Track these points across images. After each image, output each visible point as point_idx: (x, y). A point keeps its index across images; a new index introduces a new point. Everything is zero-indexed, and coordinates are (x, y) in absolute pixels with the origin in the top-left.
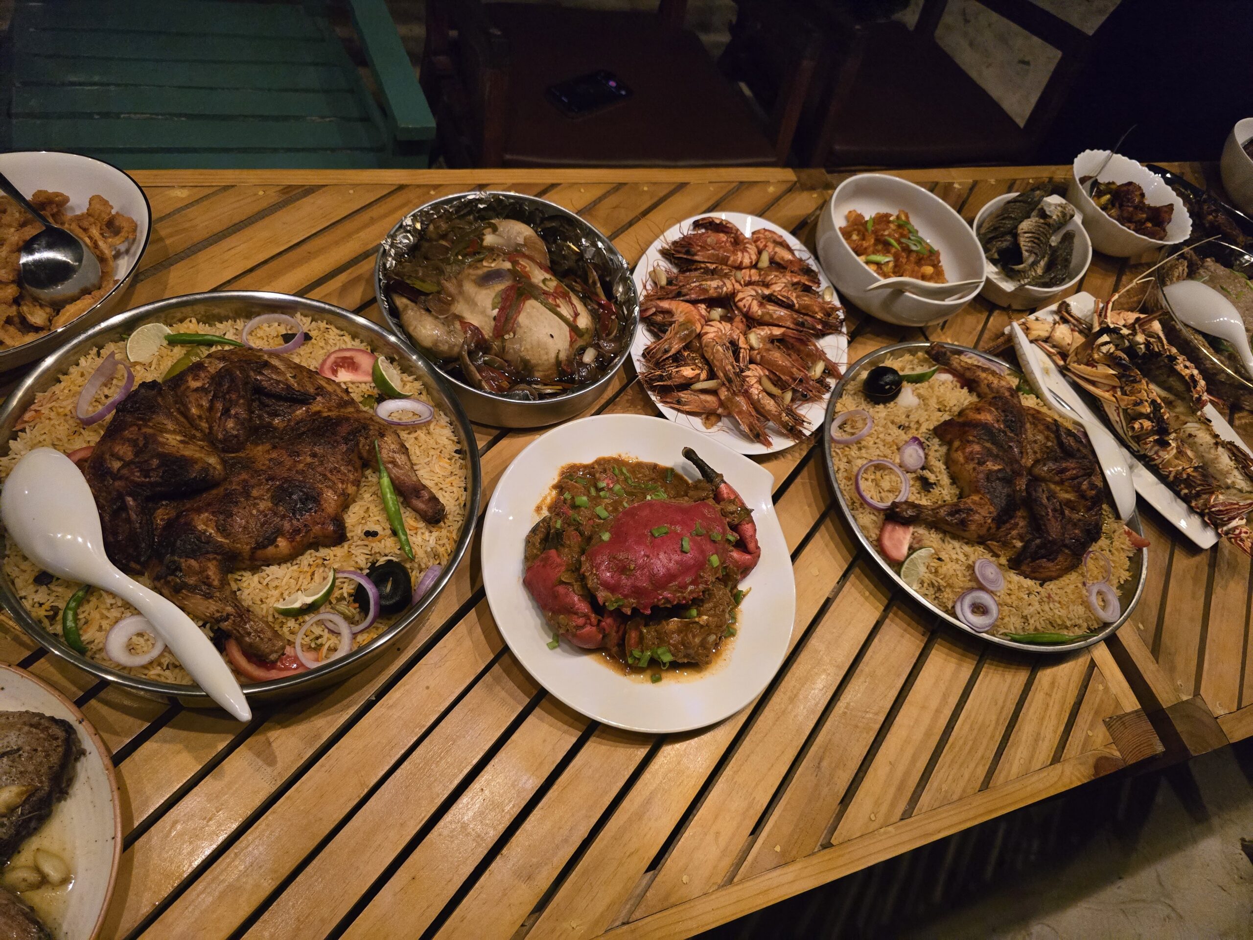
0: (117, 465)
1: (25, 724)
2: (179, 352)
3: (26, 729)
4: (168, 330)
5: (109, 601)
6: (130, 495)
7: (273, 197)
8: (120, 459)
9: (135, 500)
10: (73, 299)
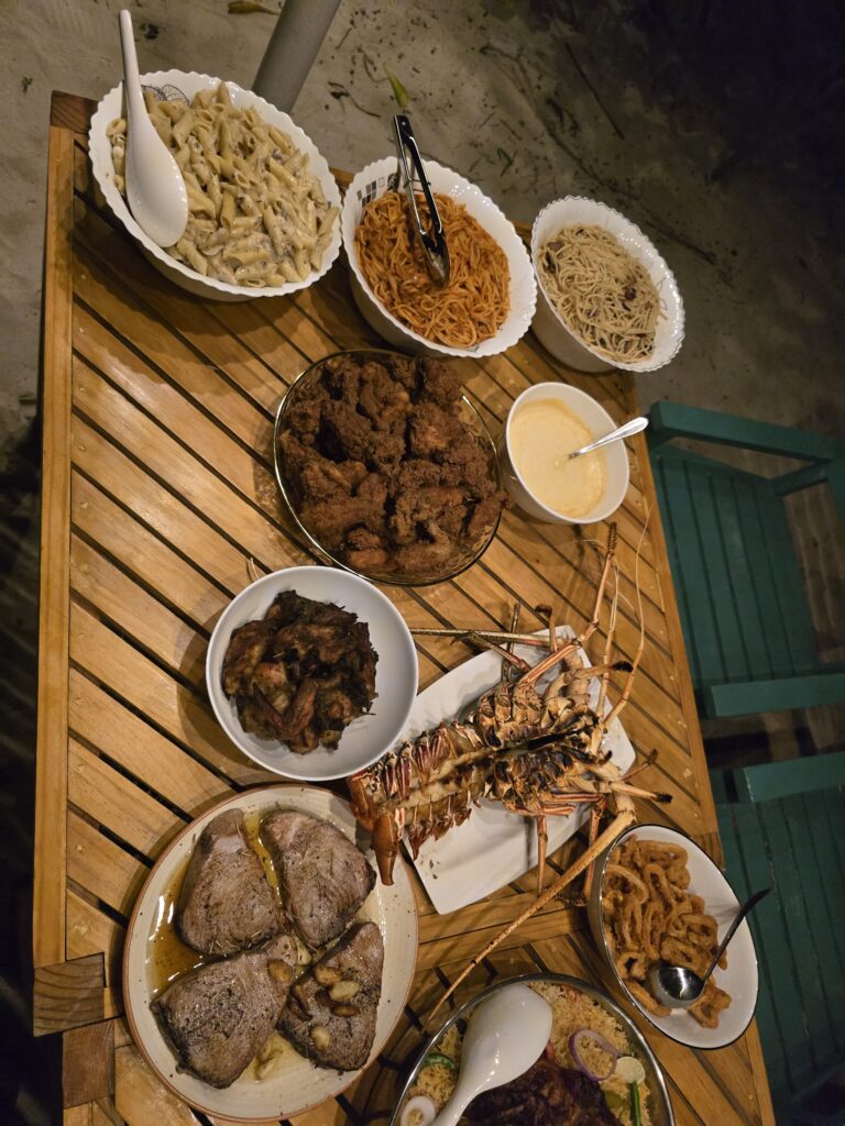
0: (545, 1092)
1: (368, 1036)
2: (624, 1093)
3: (364, 1038)
4: (640, 1081)
5: (448, 1091)
6: (525, 1109)
7: (750, 1109)
8: (550, 1094)
9: (522, 1112)
10: (653, 996)
